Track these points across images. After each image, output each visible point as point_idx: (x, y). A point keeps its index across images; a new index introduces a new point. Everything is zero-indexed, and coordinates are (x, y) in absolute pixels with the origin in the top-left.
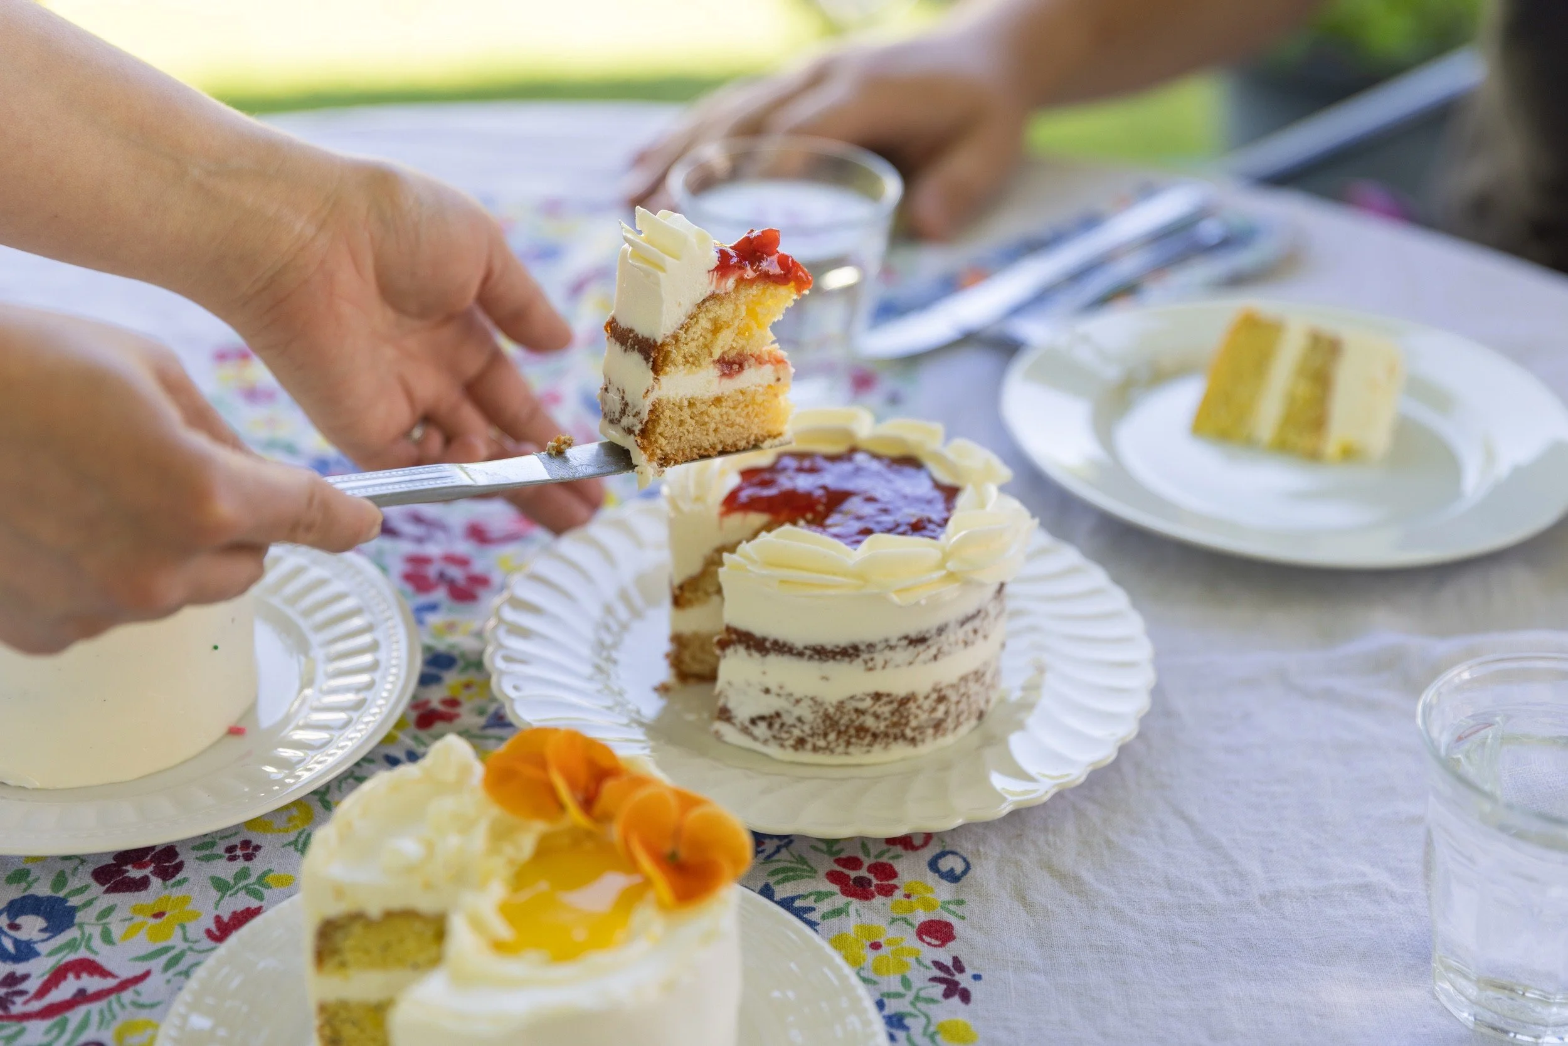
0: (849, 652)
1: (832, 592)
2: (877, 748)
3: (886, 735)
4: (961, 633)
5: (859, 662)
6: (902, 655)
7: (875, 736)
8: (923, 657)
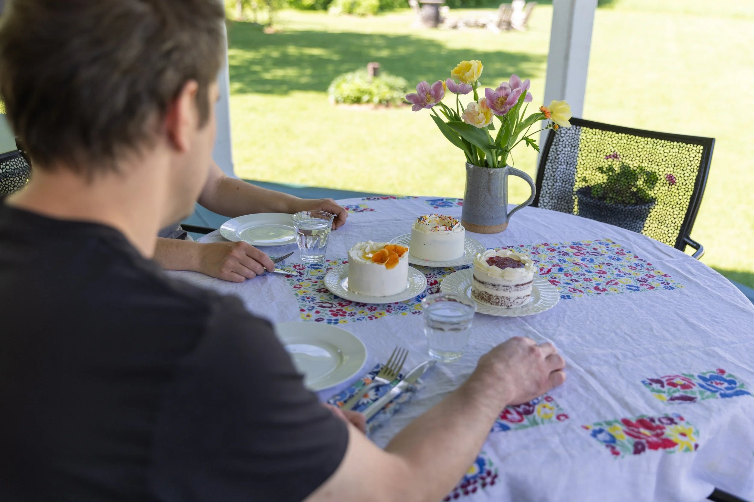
0: (483, 283)
1: (481, 271)
2: (485, 302)
3: (487, 301)
4: (503, 288)
5: (484, 285)
6: (491, 287)
7: (485, 300)
8: (494, 289)
